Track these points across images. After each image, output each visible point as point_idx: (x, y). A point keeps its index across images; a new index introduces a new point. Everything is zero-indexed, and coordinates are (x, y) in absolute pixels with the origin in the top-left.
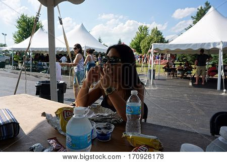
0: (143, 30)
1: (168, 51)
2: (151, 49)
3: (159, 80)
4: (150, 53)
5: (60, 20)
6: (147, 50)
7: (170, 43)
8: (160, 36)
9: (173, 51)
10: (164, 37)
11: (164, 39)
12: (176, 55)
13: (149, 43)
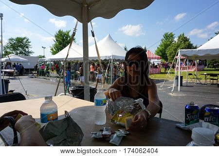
0: (169, 37)
1: (197, 57)
2: (177, 55)
3: (187, 86)
4: (177, 59)
5: (93, 33)
6: (174, 56)
7: (198, 49)
8: (187, 43)
9: (202, 57)
10: (191, 43)
11: (192, 45)
12: (206, 60)
13: (176, 50)
